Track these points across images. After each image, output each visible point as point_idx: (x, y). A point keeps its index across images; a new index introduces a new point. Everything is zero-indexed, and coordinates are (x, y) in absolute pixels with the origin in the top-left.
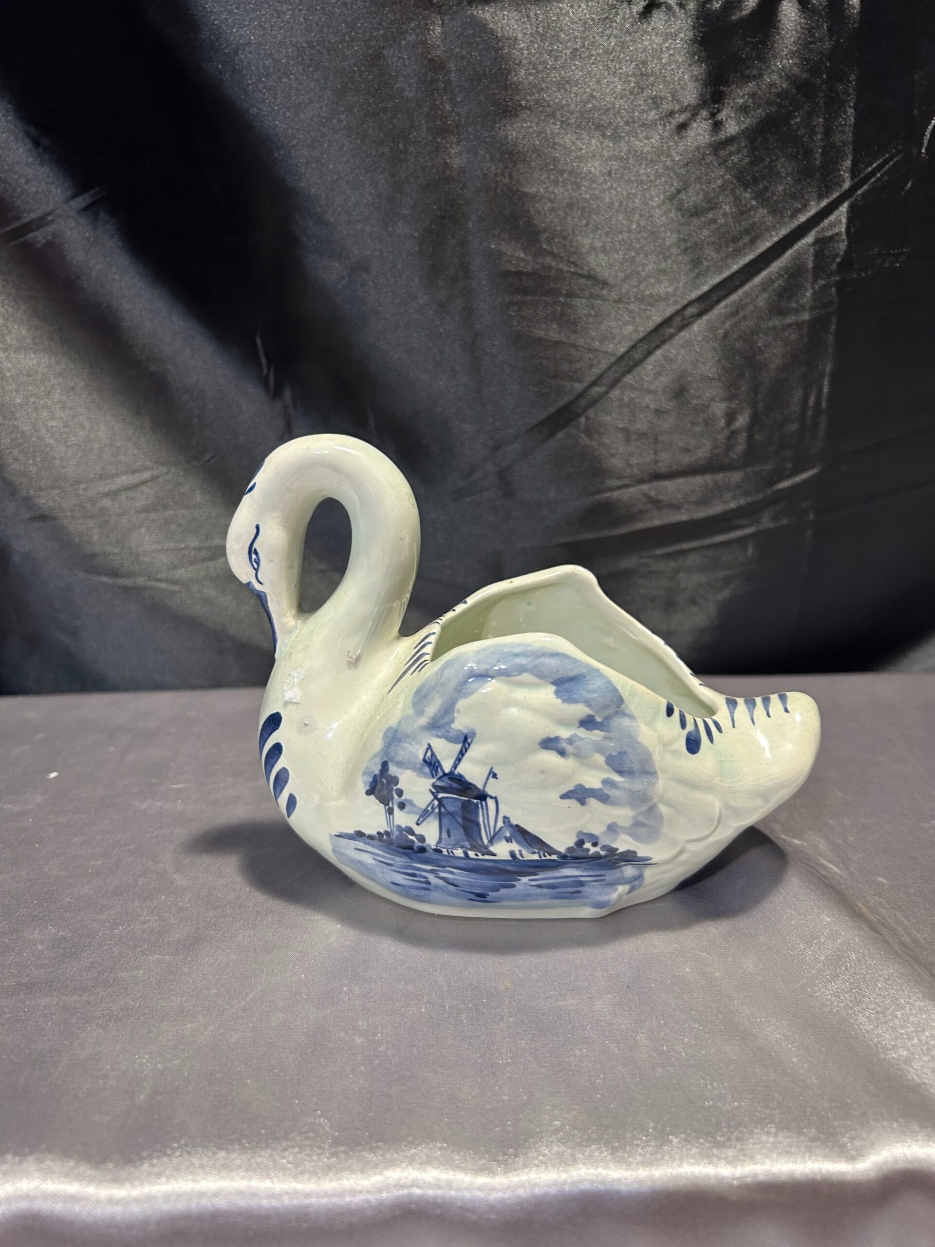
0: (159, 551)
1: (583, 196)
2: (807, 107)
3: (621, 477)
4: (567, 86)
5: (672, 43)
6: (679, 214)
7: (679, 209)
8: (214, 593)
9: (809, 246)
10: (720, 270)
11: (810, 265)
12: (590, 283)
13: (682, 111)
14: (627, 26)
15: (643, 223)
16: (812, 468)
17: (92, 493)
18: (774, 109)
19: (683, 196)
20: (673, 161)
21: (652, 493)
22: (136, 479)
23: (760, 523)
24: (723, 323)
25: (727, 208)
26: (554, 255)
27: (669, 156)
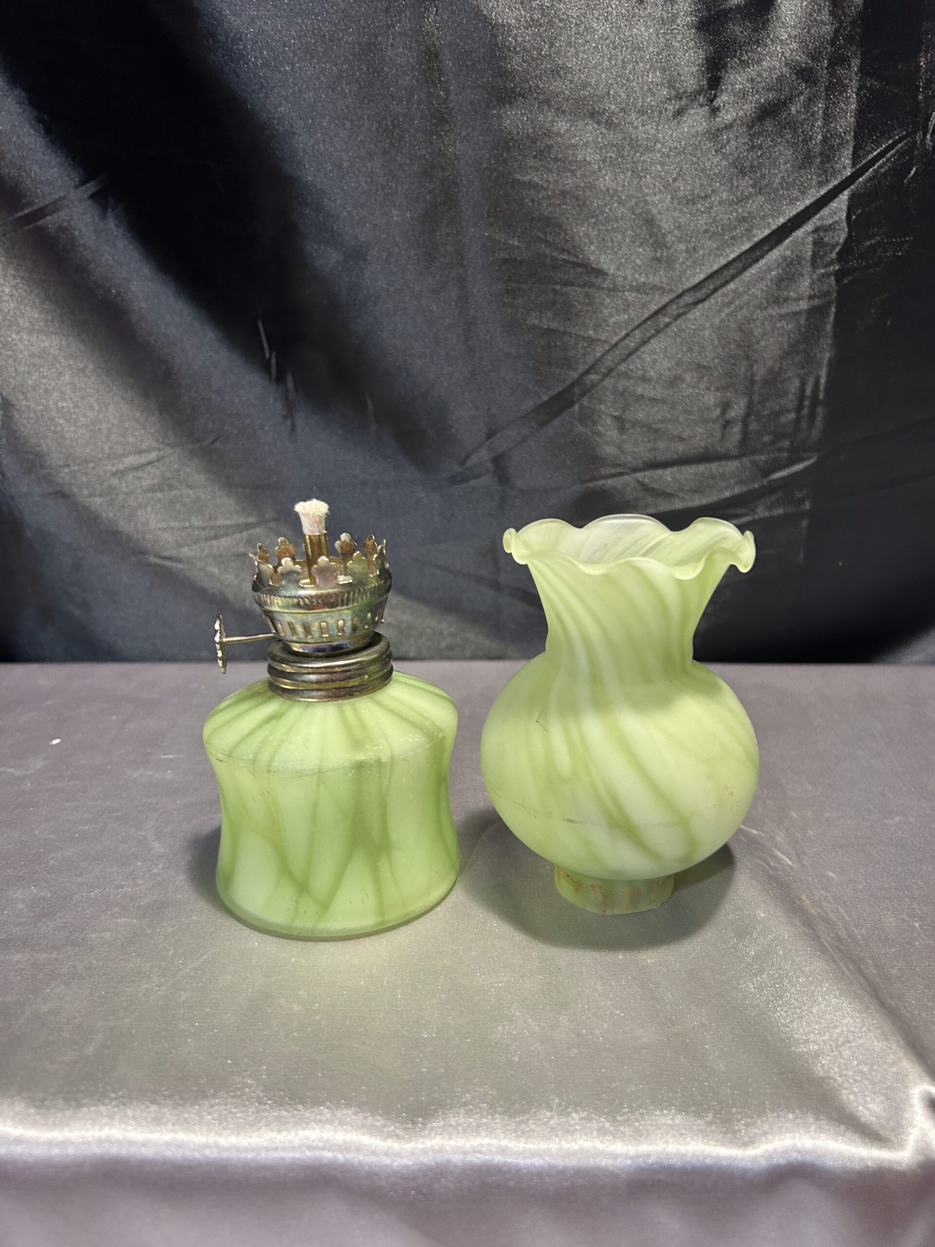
0: (165, 530)
2: (807, 94)
3: (616, 465)
6: (675, 202)
7: (674, 197)
9: (809, 234)
10: (715, 259)
11: (809, 253)
12: (583, 271)
16: (808, 458)
17: (100, 472)
18: (772, 95)
20: (669, 148)
21: (646, 481)
22: (143, 459)
23: (754, 511)
24: (719, 311)
26: (548, 244)
27: (665, 144)
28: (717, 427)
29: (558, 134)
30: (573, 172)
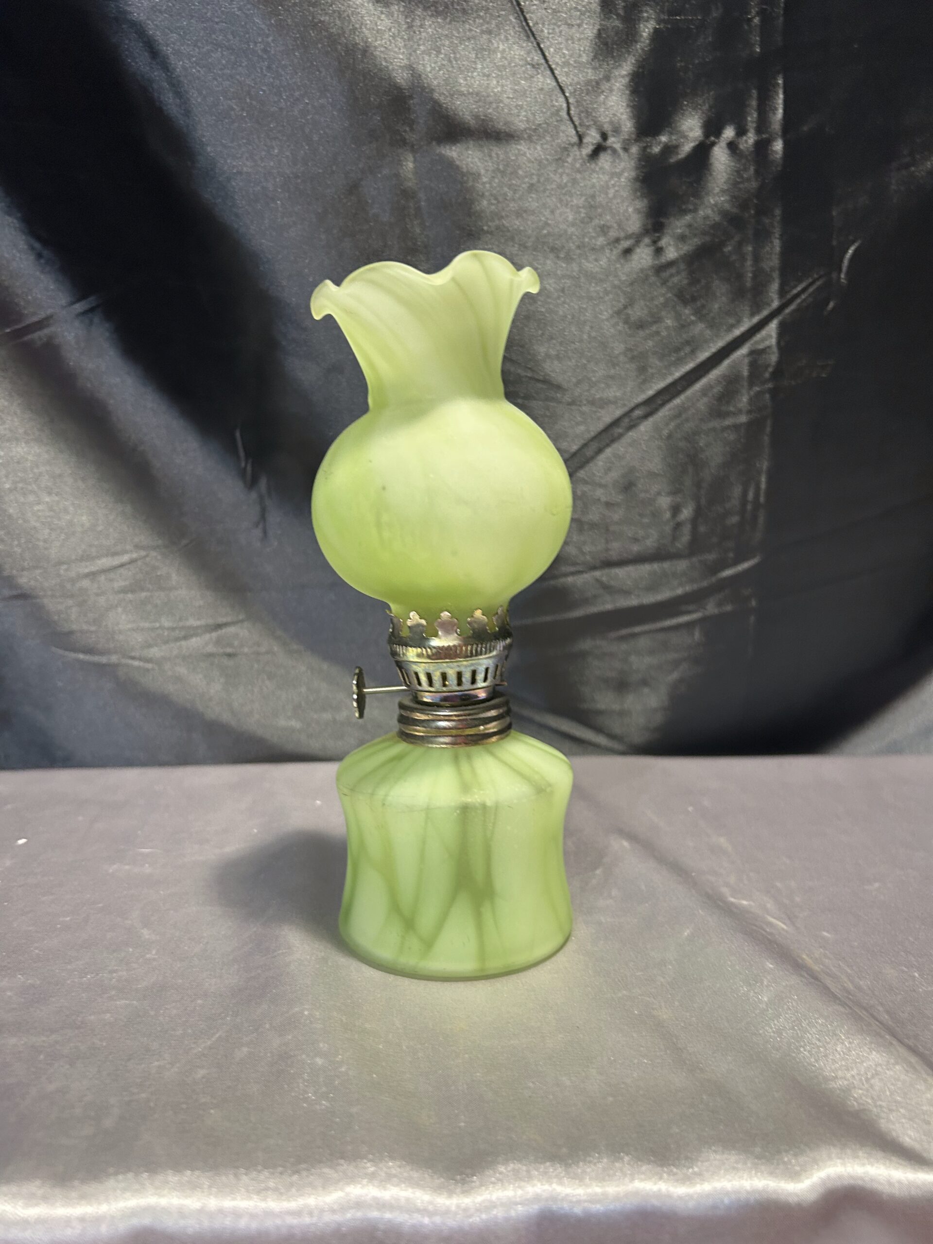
0: (134, 630)
1: (539, 310)
2: (737, 238)
3: (575, 564)
4: (524, 215)
5: (617, 181)
6: (626, 326)
7: (626, 322)
8: (186, 672)
9: (744, 356)
10: (664, 377)
11: (746, 373)
12: (544, 387)
13: (627, 237)
14: (578, 165)
15: (593, 334)
16: (754, 557)
17: (73, 574)
18: (708, 238)
19: (629, 311)
20: (620, 280)
21: (604, 579)
22: (117, 561)
23: (705, 609)
24: (667, 424)
25: (669, 322)
26: (512, 362)
27: (616, 276)
28: (668, 529)
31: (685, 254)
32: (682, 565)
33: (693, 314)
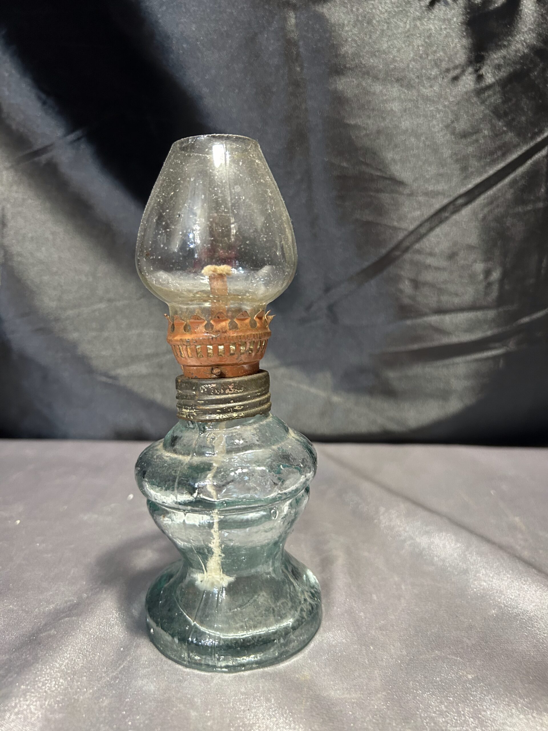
1: (387, 126)
2: (541, 65)
4: (377, 54)
5: (448, 25)
6: (453, 137)
7: (453, 133)
9: (543, 158)
10: (480, 174)
11: (545, 169)
12: (390, 182)
13: (456, 67)
14: (418, 14)
15: (428, 143)
18: (518, 67)
19: (456, 125)
20: (449, 101)
23: (507, 346)
24: (482, 210)
25: (486, 132)
26: (367, 165)
27: (446, 99)
28: (481, 287)
29: (374, 94)
30: (384, 119)
31: (500, 80)
32: (491, 314)
33: (505, 126)
